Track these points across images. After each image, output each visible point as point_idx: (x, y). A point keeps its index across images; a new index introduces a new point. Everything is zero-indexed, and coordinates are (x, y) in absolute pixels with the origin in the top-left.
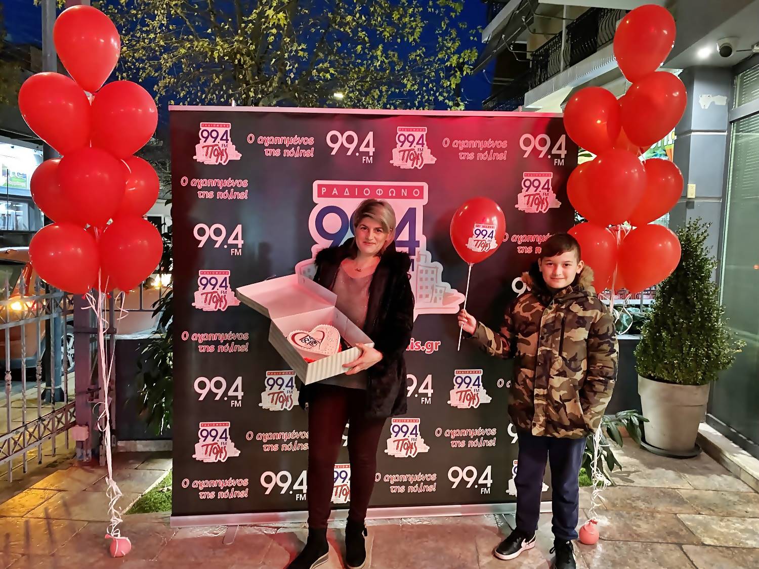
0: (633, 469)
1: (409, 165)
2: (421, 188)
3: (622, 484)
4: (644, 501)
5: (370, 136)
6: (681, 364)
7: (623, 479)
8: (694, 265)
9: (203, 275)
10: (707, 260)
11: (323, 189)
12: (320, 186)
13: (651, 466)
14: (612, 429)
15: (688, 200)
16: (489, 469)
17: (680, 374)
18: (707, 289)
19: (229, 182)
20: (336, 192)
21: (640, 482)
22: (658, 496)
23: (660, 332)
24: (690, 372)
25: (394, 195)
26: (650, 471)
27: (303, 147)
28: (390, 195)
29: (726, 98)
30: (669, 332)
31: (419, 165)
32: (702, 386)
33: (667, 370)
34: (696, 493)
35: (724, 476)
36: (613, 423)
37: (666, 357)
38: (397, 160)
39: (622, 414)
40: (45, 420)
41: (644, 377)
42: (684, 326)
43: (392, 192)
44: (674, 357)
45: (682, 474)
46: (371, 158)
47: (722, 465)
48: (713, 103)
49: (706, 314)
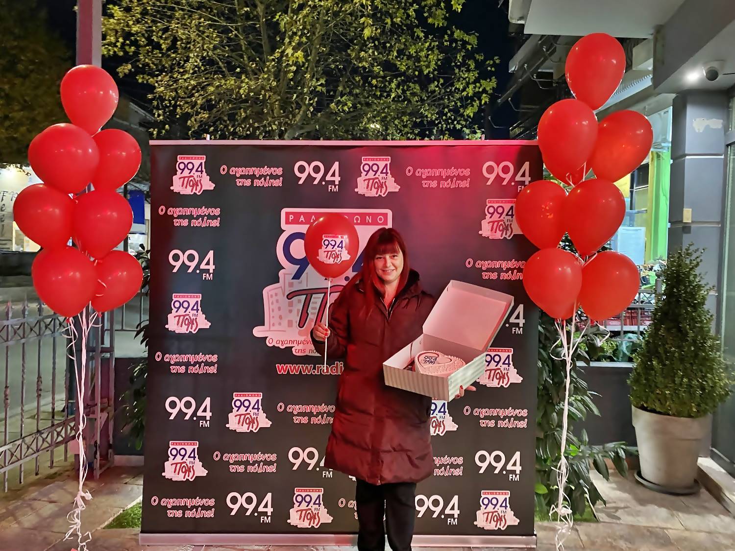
0: (622, 505)
1: (373, 193)
2: (385, 215)
3: (607, 521)
4: (626, 540)
5: (336, 165)
6: (674, 395)
7: (609, 515)
8: (686, 292)
9: (177, 298)
10: (699, 286)
11: (291, 216)
12: (287, 214)
13: (642, 502)
14: (598, 461)
15: (683, 225)
16: (456, 498)
17: (672, 406)
18: (700, 317)
19: (203, 211)
20: (303, 219)
21: (626, 519)
22: (643, 536)
23: (651, 361)
24: (683, 403)
25: (359, 222)
26: (640, 508)
27: (272, 177)
28: (355, 221)
29: (722, 121)
30: (661, 361)
31: (383, 193)
32: (697, 419)
33: (659, 400)
34: (687, 534)
35: (722, 516)
36: (600, 455)
37: (658, 387)
38: (362, 188)
39: (611, 445)
40: (43, 433)
41: (637, 407)
42: (676, 355)
43: (357, 219)
44: (666, 387)
45: (675, 512)
46: (337, 186)
47: (723, 505)
48: (707, 127)
49: (701, 343)
